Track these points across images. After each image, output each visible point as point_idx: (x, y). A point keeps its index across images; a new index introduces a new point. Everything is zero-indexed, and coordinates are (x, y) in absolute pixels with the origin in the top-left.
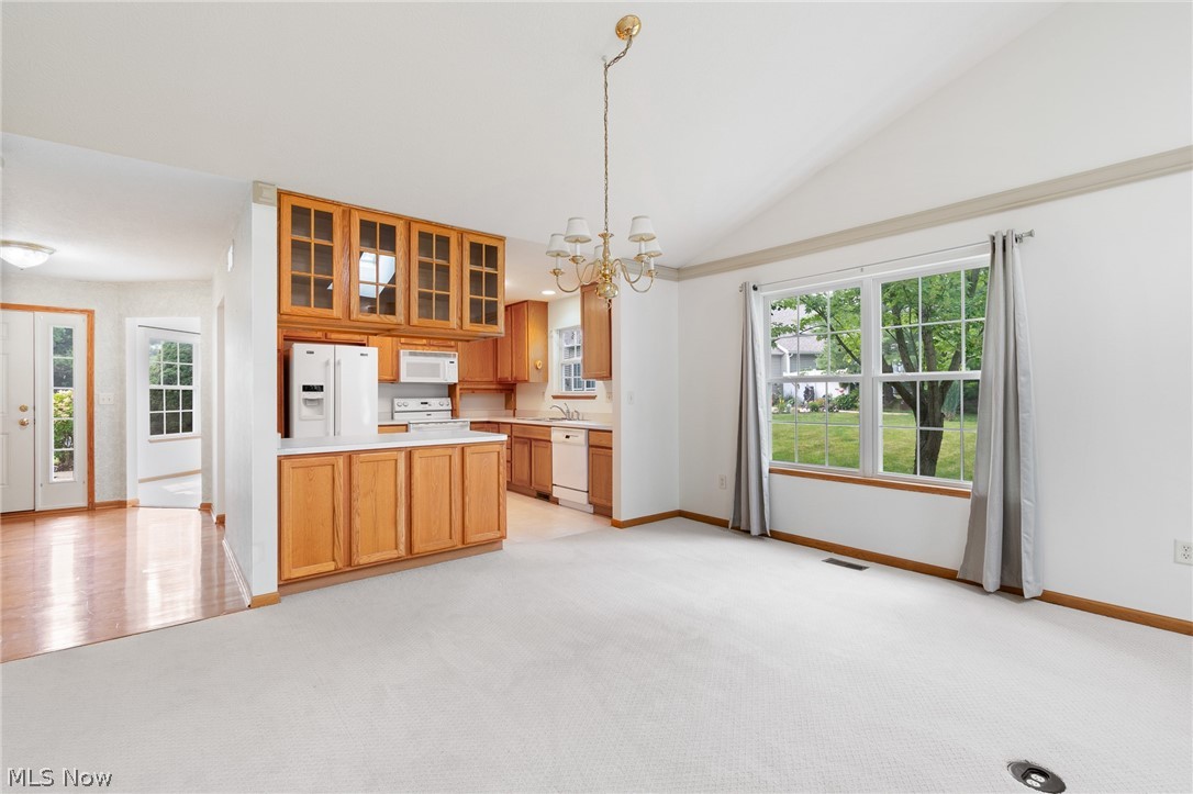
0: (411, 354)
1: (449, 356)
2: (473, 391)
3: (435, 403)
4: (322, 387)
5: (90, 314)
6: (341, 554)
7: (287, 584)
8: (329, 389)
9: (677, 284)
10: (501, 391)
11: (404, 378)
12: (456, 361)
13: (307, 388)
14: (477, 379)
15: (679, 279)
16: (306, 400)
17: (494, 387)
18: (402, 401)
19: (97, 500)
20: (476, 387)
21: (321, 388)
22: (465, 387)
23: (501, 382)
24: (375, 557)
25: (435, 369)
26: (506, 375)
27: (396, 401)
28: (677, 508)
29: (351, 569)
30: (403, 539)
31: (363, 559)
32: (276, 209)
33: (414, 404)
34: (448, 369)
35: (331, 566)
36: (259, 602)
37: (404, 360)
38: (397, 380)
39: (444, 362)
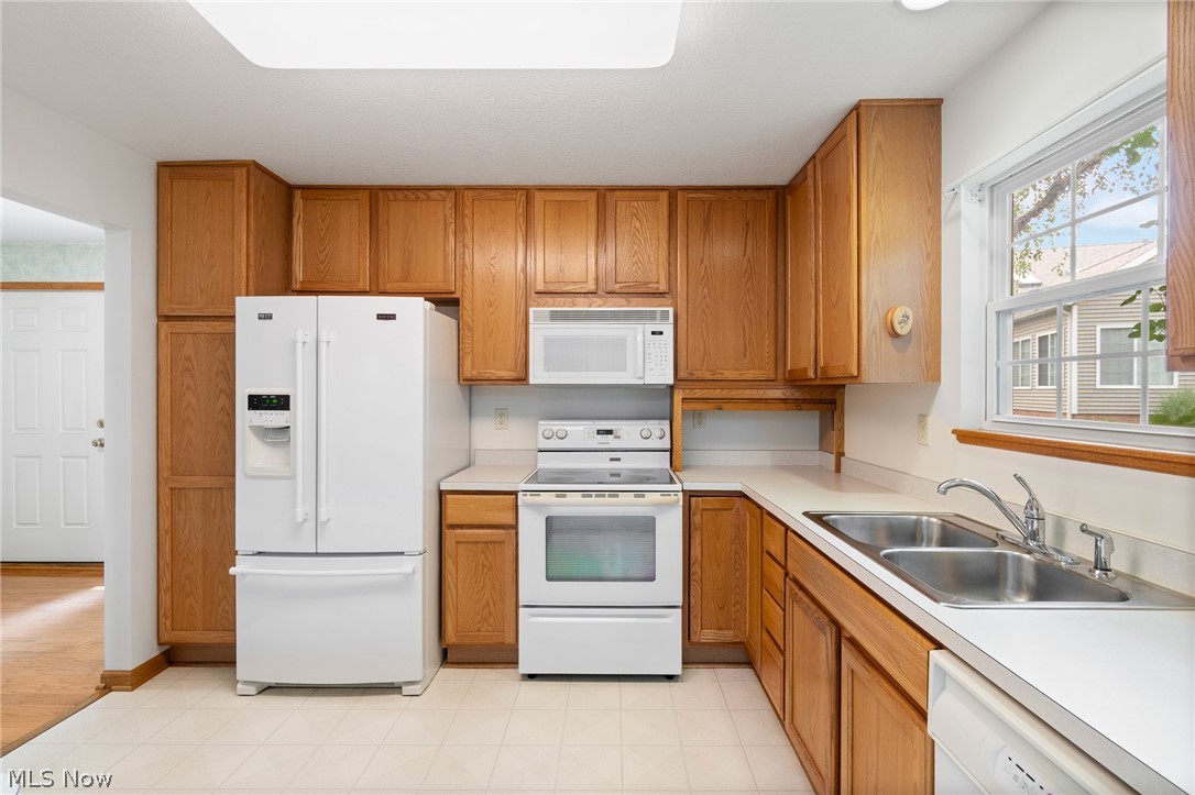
0: (555, 316)
1: (651, 316)
2: (720, 404)
3: (630, 432)
4: (287, 398)
8: (303, 402)
10: (797, 404)
11: (538, 375)
12: (668, 329)
13: (257, 402)
14: (729, 374)
16: (259, 430)
17: (777, 393)
18: (554, 426)
20: (725, 394)
21: (282, 403)
22: (698, 394)
23: (794, 380)
26: (803, 364)
27: (541, 426)
33: (580, 432)
34: (647, 351)
37: (542, 331)
38: (523, 379)
39: (637, 332)
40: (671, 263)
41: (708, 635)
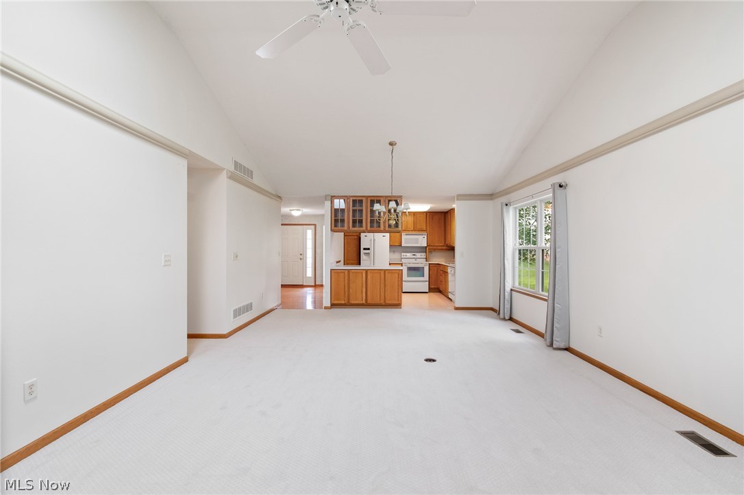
0: (406, 235)
1: (423, 235)
2: (435, 250)
3: (418, 255)
5: (315, 225)
6: (346, 299)
7: (333, 305)
8: (372, 249)
9: (491, 201)
11: (403, 245)
12: (426, 237)
13: (365, 249)
14: (436, 245)
15: (492, 199)
16: (365, 253)
17: (445, 248)
18: (405, 254)
19: (317, 283)
20: (436, 248)
21: (369, 249)
22: (431, 248)
23: (447, 246)
24: (356, 302)
25: (417, 241)
27: (403, 254)
28: (491, 306)
29: (348, 305)
30: (364, 298)
31: (353, 302)
32: (330, 202)
33: (409, 255)
34: (422, 241)
35: (343, 302)
36: (326, 308)
37: (404, 237)
38: (401, 245)
39: (420, 237)
40: (426, 225)
41: (432, 287)
